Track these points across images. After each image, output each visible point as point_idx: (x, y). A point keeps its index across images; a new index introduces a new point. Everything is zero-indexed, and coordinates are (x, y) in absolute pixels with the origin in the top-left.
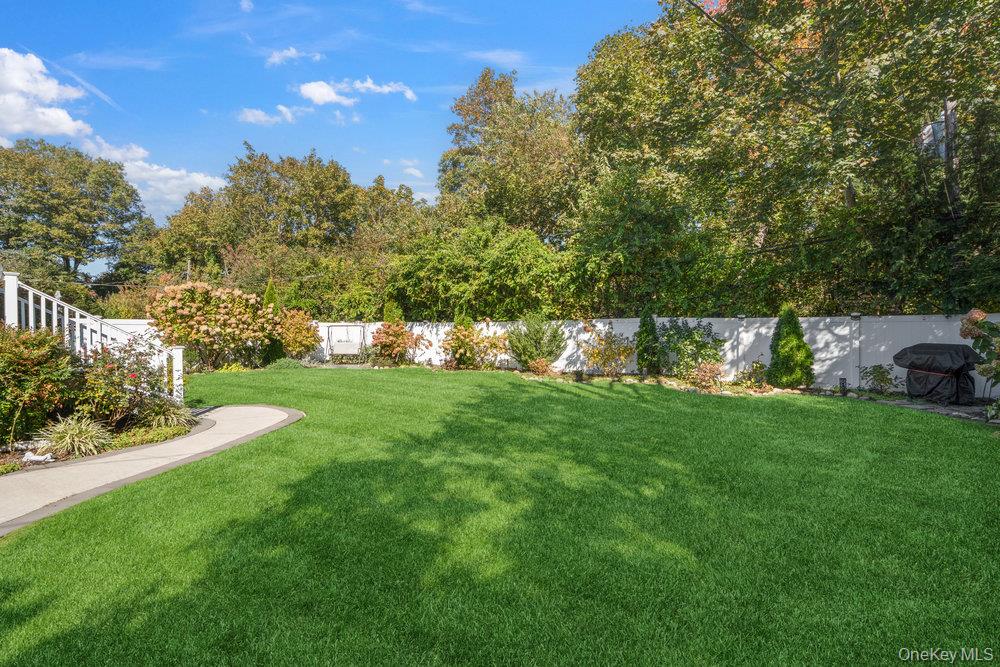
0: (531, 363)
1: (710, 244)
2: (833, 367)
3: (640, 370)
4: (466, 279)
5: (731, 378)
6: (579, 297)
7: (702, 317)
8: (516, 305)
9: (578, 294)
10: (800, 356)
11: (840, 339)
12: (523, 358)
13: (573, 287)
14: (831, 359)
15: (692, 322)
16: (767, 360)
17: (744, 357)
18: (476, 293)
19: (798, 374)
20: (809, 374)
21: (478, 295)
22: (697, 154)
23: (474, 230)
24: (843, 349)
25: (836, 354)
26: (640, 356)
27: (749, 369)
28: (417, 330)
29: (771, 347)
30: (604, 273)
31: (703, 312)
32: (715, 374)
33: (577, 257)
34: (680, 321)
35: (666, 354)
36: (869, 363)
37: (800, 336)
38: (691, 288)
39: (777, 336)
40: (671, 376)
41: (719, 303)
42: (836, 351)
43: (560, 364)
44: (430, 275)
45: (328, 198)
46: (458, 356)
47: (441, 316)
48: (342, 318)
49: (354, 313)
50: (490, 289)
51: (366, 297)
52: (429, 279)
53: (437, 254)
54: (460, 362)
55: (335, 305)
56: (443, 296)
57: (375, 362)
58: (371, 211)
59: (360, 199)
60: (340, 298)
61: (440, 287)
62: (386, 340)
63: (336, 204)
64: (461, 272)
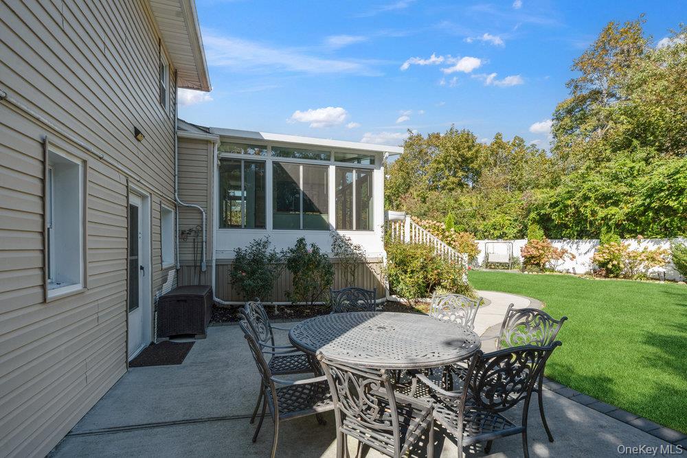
4: (616, 204)
18: (626, 215)
21: (631, 217)
23: (620, 162)
28: (557, 245)
44: (577, 203)
45: (462, 156)
46: (610, 266)
47: (582, 235)
48: (486, 237)
49: (497, 233)
50: (645, 211)
51: (508, 222)
52: (575, 205)
53: (586, 186)
54: (609, 272)
55: (481, 228)
56: (592, 219)
57: (524, 269)
58: (491, 160)
59: (483, 153)
60: (485, 223)
61: (588, 210)
62: (535, 253)
63: (467, 159)
64: (611, 198)
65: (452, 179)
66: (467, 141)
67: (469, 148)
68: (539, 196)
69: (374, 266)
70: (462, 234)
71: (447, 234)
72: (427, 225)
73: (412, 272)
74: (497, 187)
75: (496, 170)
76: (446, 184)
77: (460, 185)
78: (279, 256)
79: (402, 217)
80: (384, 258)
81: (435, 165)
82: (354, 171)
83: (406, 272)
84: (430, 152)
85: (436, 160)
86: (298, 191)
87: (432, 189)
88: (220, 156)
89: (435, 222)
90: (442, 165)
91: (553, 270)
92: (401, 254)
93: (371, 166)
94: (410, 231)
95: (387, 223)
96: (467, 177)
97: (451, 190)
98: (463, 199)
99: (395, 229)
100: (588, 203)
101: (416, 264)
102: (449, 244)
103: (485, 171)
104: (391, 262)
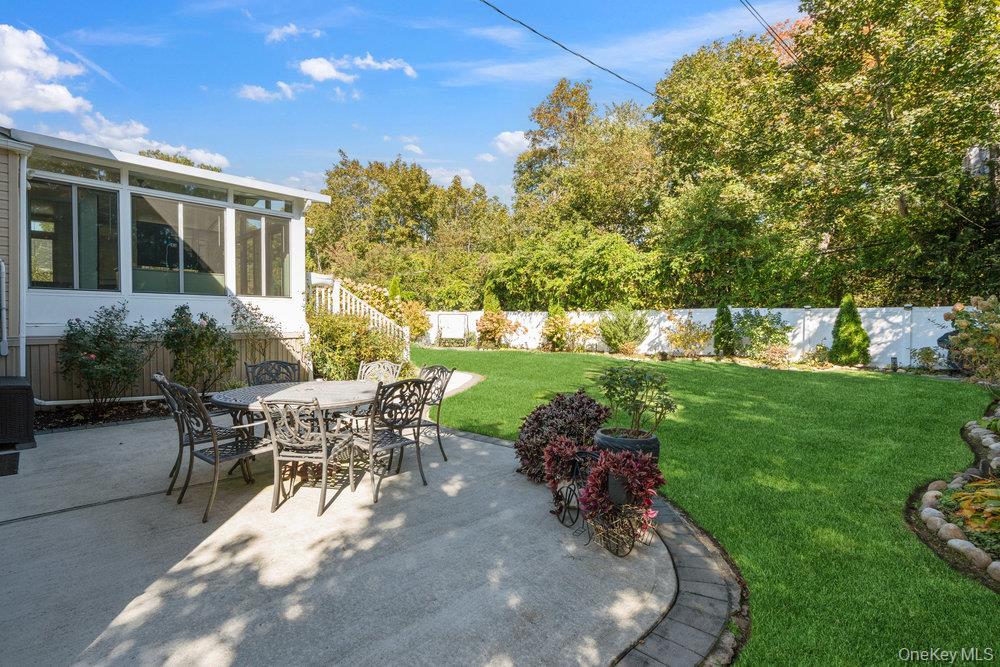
0: (620, 346)
1: (780, 247)
2: (888, 349)
3: (717, 352)
4: (560, 275)
5: (797, 358)
6: (661, 290)
7: (772, 308)
8: (604, 297)
9: (661, 288)
10: (857, 340)
11: (894, 326)
12: (614, 341)
13: (657, 282)
14: (885, 343)
15: (763, 312)
16: (829, 343)
17: (809, 341)
18: (568, 287)
19: (855, 353)
20: (864, 354)
21: (572, 290)
22: (772, 179)
23: (564, 233)
24: (896, 334)
25: (890, 338)
26: (717, 341)
27: (813, 351)
28: (512, 317)
29: (833, 332)
30: (686, 271)
31: (773, 303)
32: (783, 355)
33: (661, 257)
34: (753, 311)
35: (740, 339)
36: (918, 346)
37: (858, 323)
38: (762, 282)
39: (839, 323)
40: (744, 357)
41: (788, 295)
42: (889, 337)
43: (643, 348)
44: (528, 272)
45: (413, 199)
46: (555, 340)
47: (534, 306)
48: (440, 308)
49: (453, 303)
50: (582, 284)
51: (464, 290)
52: (527, 275)
53: (536, 254)
54: (555, 345)
55: (434, 296)
56: (541, 290)
57: (479, 345)
58: (449, 209)
59: (439, 198)
60: (439, 290)
61: (538, 282)
62: (490, 326)
63: (419, 204)
64: (556, 269)
65: (401, 229)
66: (418, 180)
67: (422, 190)
68: (495, 261)
69: (292, 343)
70: (410, 303)
71: (391, 303)
72: (365, 291)
73: (343, 348)
74: (457, 244)
75: (454, 223)
76: (393, 236)
77: (412, 237)
78: (149, 330)
79: (330, 282)
80: (306, 333)
81: (378, 207)
82: (263, 219)
83: (334, 348)
84: (371, 187)
85: (378, 200)
86: (175, 240)
87: (374, 240)
88: (32, 175)
89: (375, 287)
90: (387, 209)
91: (508, 346)
92: (327, 326)
93: (287, 215)
94: (341, 298)
95: (311, 289)
96: (421, 227)
97: (399, 244)
98: (413, 257)
99: (320, 295)
100: (538, 273)
101: (347, 339)
102: (393, 316)
103: (441, 222)
104: (315, 336)
